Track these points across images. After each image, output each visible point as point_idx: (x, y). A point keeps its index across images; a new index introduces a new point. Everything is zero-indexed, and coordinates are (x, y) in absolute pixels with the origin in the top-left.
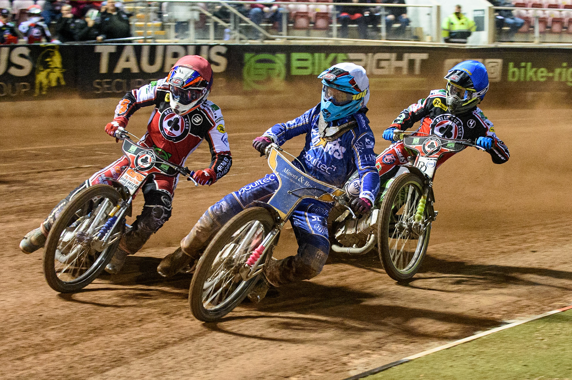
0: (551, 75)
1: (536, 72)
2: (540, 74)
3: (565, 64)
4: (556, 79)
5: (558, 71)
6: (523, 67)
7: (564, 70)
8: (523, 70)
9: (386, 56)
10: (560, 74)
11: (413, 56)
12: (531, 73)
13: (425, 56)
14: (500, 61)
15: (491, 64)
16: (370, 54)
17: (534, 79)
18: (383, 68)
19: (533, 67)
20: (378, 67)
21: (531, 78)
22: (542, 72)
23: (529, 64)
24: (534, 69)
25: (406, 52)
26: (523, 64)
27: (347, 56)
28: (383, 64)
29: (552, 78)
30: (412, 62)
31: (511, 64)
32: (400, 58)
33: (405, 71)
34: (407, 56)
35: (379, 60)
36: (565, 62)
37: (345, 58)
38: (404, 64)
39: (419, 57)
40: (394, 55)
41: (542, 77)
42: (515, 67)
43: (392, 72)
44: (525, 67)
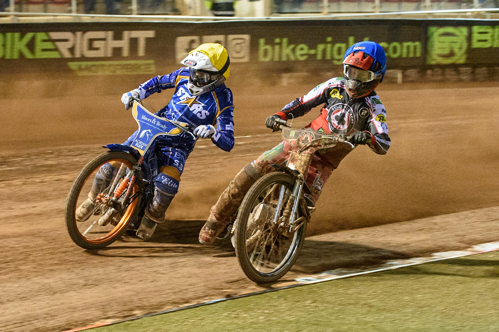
0: (312, 52)
1: (294, 50)
2: (299, 52)
3: (329, 39)
4: (319, 57)
5: (321, 47)
6: (277, 44)
7: (329, 45)
8: (277, 47)
9: (100, 34)
10: (324, 52)
11: (135, 34)
12: (287, 51)
13: (151, 34)
14: (247, 37)
15: (235, 40)
16: (79, 34)
17: (292, 58)
18: (97, 49)
19: (289, 43)
20: (91, 47)
21: (288, 56)
22: (302, 49)
23: (285, 40)
24: (292, 46)
25: (126, 30)
26: (277, 40)
27: (48, 36)
28: (96, 44)
29: (315, 55)
30: (134, 42)
31: (262, 41)
32: (118, 37)
33: (125, 53)
34: (127, 35)
35: (91, 41)
36: (330, 36)
37: (46, 38)
38: (124, 44)
39: (142, 35)
40: (110, 34)
41: (302, 55)
42: (266, 43)
43: (109, 54)
44: (280, 44)
